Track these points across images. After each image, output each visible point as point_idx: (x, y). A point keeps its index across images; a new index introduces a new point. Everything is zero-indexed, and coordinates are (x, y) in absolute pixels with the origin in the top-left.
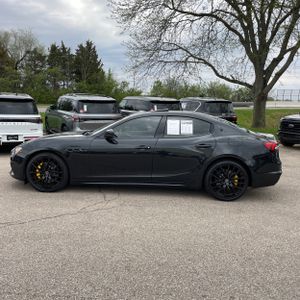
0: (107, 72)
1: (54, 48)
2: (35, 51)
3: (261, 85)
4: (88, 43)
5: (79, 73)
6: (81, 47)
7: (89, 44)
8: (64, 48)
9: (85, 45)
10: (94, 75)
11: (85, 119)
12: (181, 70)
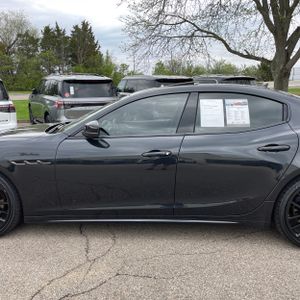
0: (105, 55)
1: (47, 30)
2: (27, 34)
3: (283, 59)
4: (84, 23)
5: (74, 57)
6: (76, 27)
7: (85, 25)
8: (58, 30)
9: (80, 27)
10: (91, 58)
11: (73, 106)
12: (187, 46)
